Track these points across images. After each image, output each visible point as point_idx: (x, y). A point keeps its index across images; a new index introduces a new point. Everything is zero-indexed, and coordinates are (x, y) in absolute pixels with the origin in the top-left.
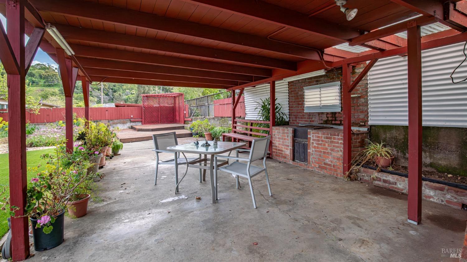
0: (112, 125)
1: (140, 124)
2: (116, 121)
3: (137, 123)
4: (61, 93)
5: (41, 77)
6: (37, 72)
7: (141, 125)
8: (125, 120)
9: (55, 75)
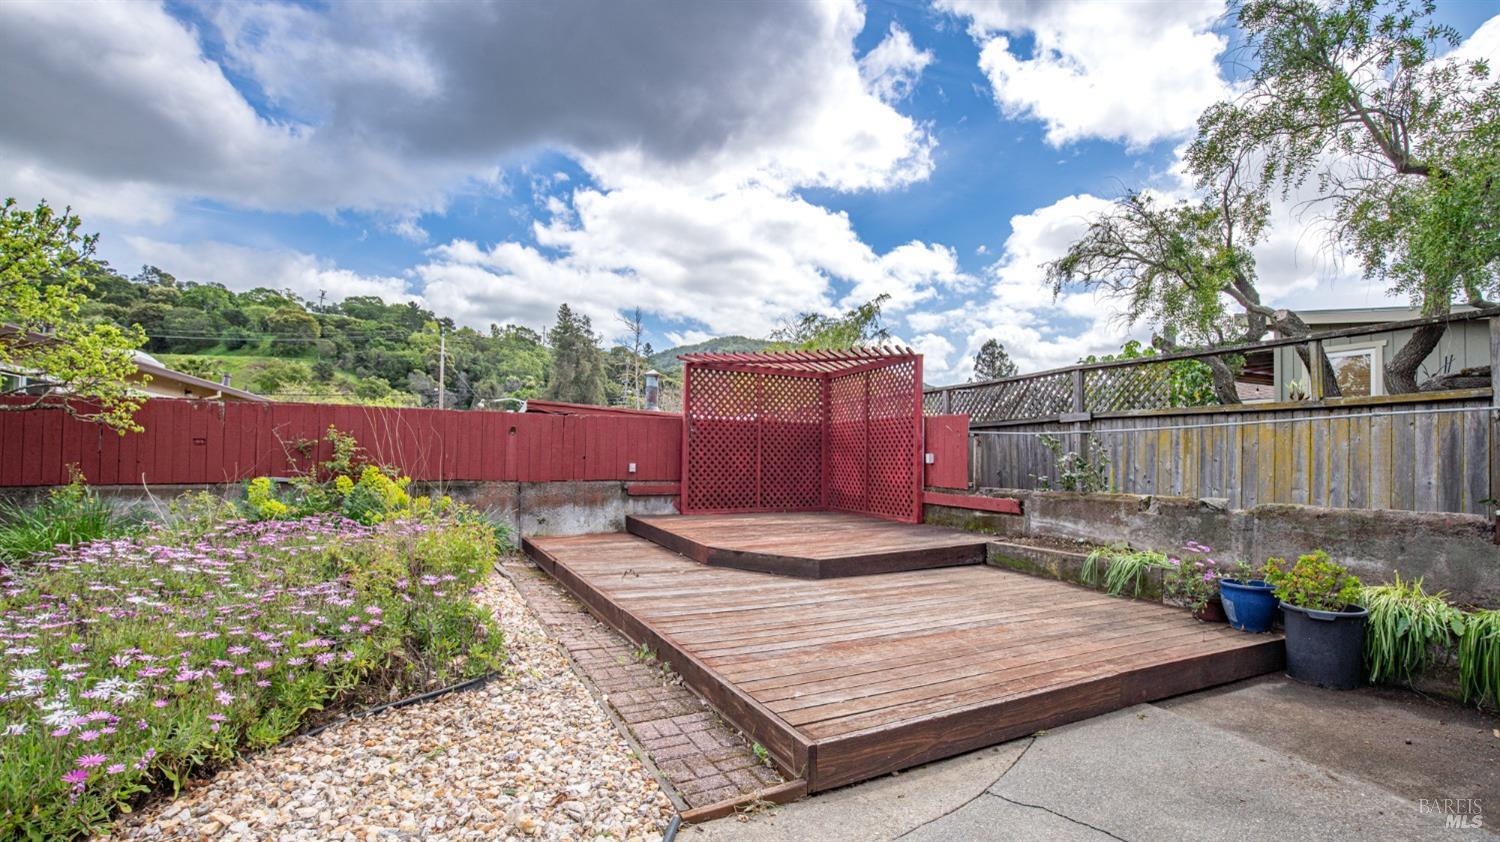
0: (536, 509)
1: (669, 508)
2: (553, 489)
3: (653, 500)
4: (318, 378)
5: (264, 326)
6: (253, 310)
7: (673, 515)
8: (598, 484)
9: (305, 321)
